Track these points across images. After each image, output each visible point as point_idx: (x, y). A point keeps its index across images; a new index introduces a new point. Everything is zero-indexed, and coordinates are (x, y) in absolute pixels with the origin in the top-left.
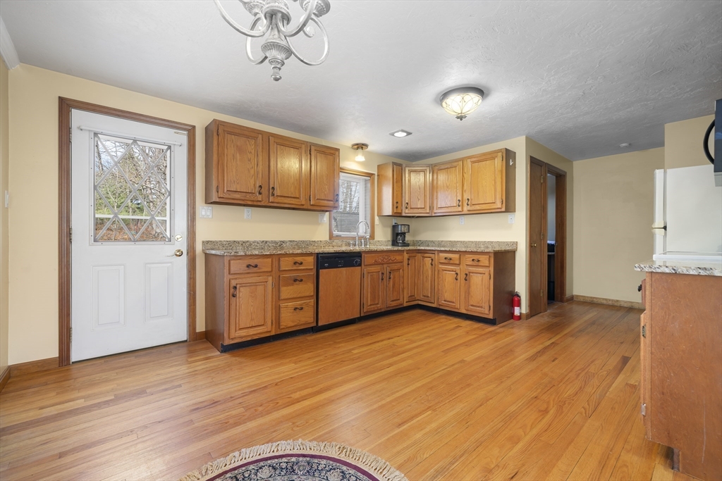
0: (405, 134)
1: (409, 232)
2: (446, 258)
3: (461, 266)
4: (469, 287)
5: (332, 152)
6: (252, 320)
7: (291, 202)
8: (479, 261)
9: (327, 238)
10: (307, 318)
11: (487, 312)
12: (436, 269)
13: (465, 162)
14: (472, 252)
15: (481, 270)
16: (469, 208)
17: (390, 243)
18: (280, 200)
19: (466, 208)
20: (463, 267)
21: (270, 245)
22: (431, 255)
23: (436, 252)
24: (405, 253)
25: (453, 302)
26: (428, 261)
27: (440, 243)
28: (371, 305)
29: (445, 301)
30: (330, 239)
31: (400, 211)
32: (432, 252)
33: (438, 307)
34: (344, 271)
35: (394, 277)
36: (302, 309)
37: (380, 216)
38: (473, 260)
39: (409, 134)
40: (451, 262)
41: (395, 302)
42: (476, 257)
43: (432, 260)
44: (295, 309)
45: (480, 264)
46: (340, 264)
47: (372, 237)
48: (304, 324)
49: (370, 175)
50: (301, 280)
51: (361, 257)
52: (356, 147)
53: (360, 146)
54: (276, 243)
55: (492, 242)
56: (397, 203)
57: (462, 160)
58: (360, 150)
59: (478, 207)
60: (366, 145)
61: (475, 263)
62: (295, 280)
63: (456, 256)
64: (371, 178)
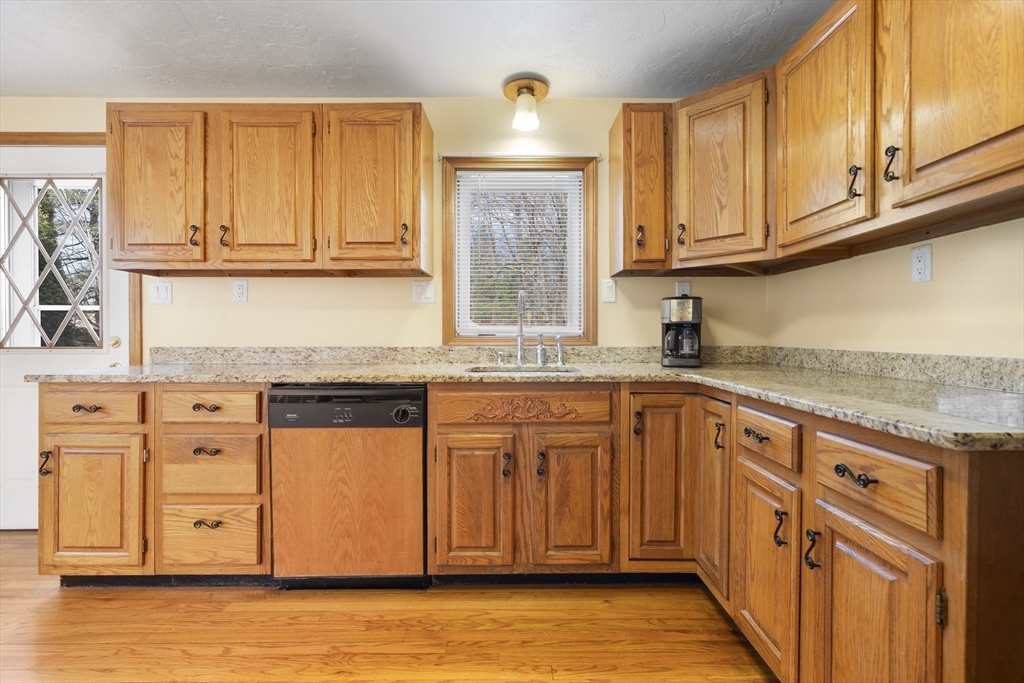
2: (750, 430)
3: (805, 484)
5: (391, 114)
6: (90, 531)
7: (275, 256)
8: (871, 481)
9: (436, 339)
10: (236, 551)
12: (733, 468)
18: (246, 254)
19: (888, 200)
21: (283, 356)
22: (721, 407)
23: (734, 400)
24: (625, 393)
28: (461, 548)
30: (446, 341)
31: (657, 256)
32: (726, 395)
34: (356, 437)
35: (565, 472)
36: (218, 524)
38: (842, 468)
40: (770, 451)
41: (570, 553)
44: (199, 523)
46: (340, 415)
47: (590, 336)
48: (228, 565)
49: (580, 163)
50: (218, 452)
53: (527, 84)
54: (296, 351)
56: (640, 229)
58: (526, 98)
59: (942, 176)
60: (543, 81)
62: (198, 451)
64: (583, 170)
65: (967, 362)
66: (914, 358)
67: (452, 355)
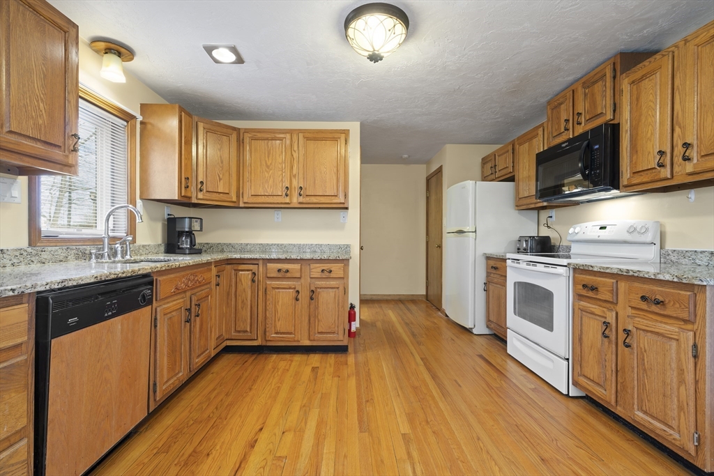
0: (233, 58)
1: (201, 230)
2: (279, 271)
3: (302, 280)
4: (317, 308)
8: (331, 271)
9: (23, 242)
11: (341, 337)
12: (261, 287)
13: (295, 137)
14: (321, 259)
15: (333, 283)
16: (301, 199)
17: (162, 248)
19: (295, 200)
20: (306, 281)
22: (251, 267)
23: (261, 263)
24: (213, 266)
25: (290, 333)
26: (245, 276)
27: (243, 248)
28: (167, 382)
29: (276, 333)
30: (30, 244)
31: (189, 195)
32: (254, 261)
33: (264, 344)
34: (117, 324)
37: (146, 200)
38: (323, 271)
39: (240, 60)
40: (288, 275)
41: (201, 357)
42: (326, 266)
43: (254, 274)
45: (332, 275)
46: (110, 308)
49: (128, 117)
51: (151, 283)
52: (102, 45)
53: (115, 48)
55: (321, 245)
56: (187, 179)
57: (291, 132)
58: (115, 57)
59: (314, 200)
61: (326, 274)
63: (297, 266)
64: (127, 122)
65: (294, 245)
66: (278, 245)
67: (45, 256)
